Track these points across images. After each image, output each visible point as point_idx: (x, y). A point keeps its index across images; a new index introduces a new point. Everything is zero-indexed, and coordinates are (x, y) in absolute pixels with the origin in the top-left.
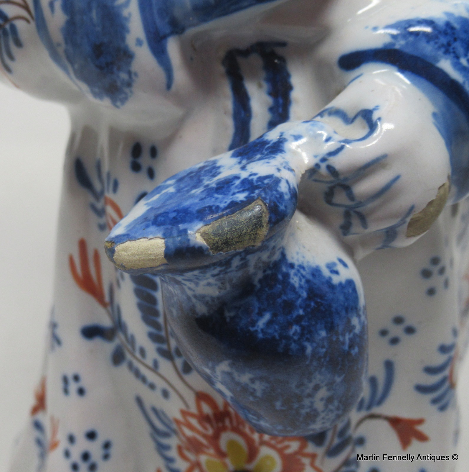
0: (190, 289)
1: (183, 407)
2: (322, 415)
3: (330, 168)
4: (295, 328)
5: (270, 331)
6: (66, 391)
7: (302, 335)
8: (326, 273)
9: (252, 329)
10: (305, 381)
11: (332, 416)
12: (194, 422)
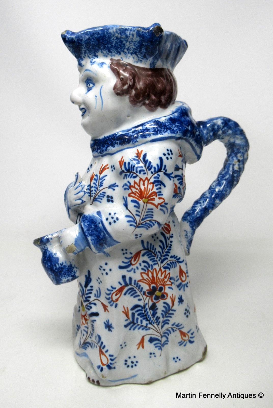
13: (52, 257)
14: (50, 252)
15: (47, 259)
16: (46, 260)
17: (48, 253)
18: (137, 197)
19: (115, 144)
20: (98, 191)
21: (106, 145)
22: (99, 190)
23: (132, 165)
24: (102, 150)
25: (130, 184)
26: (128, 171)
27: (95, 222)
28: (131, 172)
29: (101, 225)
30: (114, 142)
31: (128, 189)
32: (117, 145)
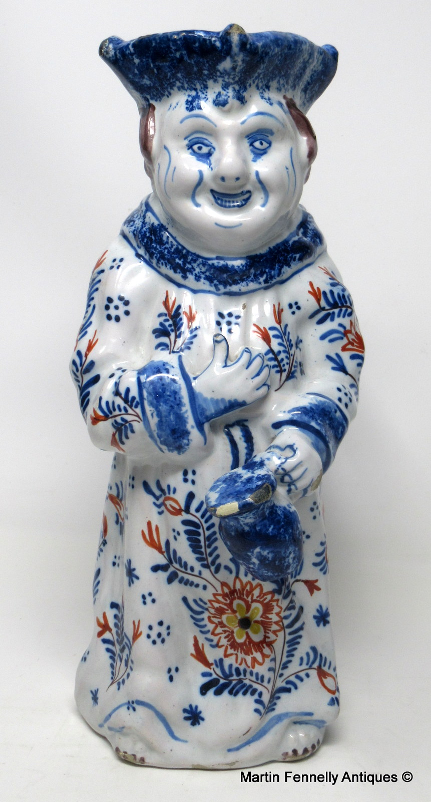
0: (242, 521)
1: (215, 592)
2: (292, 565)
3: (283, 469)
4: (282, 530)
5: (274, 532)
6: (145, 603)
7: (285, 532)
8: (288, 508)
9: (268, 532)
10: (287, 550)
11: (295, 565)
12: (220, 598)
13: (288, 513)
14: (280, 507)
15: (283, 523)
16: (283, 526)
17: (279, 512)
18: (355, 348)
19: (290, 261)
20: (292, 358)
21: (277, 264)
22: (292, 355)
23: (339, 295)
24: (271, 275)
25: (344, 328)
26: (334, 305)
27: (328, 411)
28: (343, 306)
29: (338, 414)
30: (288, 257)
31: (342, 338)
32: (293, 262)
